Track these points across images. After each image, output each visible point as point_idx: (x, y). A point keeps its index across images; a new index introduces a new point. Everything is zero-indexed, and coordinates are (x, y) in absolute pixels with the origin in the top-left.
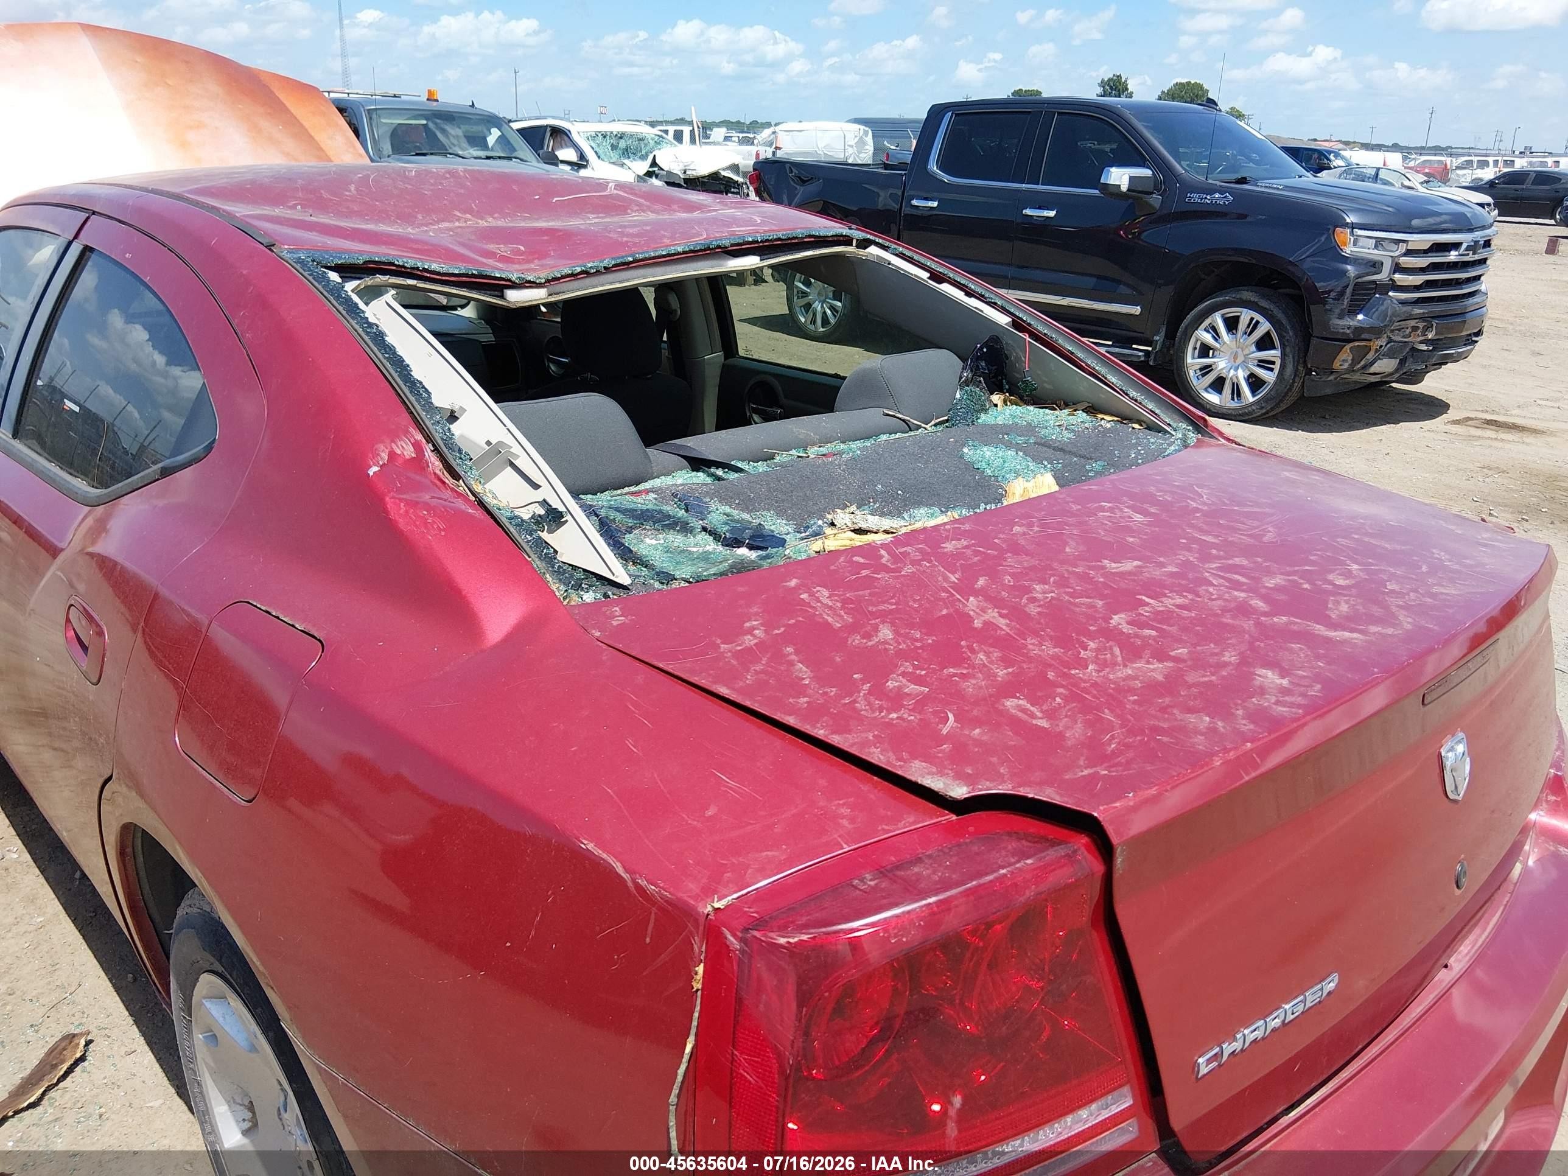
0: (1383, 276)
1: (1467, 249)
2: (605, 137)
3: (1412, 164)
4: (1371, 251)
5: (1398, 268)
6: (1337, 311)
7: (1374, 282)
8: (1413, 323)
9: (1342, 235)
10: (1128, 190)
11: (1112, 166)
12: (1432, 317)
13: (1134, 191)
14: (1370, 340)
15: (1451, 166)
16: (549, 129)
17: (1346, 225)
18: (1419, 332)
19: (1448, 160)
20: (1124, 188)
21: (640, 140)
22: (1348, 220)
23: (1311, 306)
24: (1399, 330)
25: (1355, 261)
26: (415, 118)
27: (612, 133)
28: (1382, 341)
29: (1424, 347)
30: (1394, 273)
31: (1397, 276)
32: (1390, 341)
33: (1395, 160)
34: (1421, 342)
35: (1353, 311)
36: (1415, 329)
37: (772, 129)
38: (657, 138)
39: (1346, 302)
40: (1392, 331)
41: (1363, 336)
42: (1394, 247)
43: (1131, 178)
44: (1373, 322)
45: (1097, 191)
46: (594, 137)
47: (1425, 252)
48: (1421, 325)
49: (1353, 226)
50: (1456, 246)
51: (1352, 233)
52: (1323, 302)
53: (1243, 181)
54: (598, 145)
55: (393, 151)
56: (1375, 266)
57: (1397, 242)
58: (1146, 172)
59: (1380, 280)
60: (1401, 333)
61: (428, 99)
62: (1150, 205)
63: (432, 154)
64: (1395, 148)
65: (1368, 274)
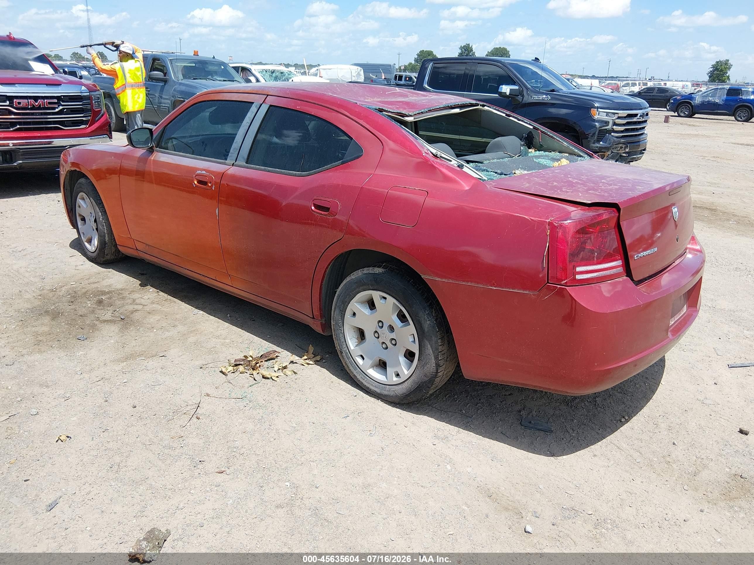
0: (609, 127)
1: (640, 117)
2: (266, 72)
3: (603, 84)
4: (604, 117)
5: (615, 124)
6: (593, 141)
7: (606, 129)
8: (621, 145)
9: (593, 111)
10: (510, 94)
11: (503, 85)
12: (628, 143)
13: (512, 95)
14: (605, 152)
15: (620, 85)
16: (240, 68)
17: (595, 108)
18: (623, 149)
19: (619, 83)
20: (508, 94)
21: (281, 73)
22: (596, 105)
23: (583, 141)
24: (616, 148)
25: (599, 121)
26: (191, 63)
27: (269, 70)
28: (609, 153)
29: (624, 155)
30: (613, 126)
31: (614, 127)
32: (612, 152)
33: (596, 82)
34: (624, 153)
35: (598, 141)
36: (621, 147)
37: (316, 68)
38: (288, 72)
39: (596, 137)
40: (613, 148)
41: (602, 151)
42: (613, 115)
43: (511, 90)
44: (606, 145)
45: (497, 95)
46: (261, 72)
47: (625, 117)
48: (624, 146)
49: (598, 108)
50: (636, 115)
51: (597, 111)
52: (587, 138)
53: (553, 91)
54: (264, 75)
55: (183, 77)
56: (607, 123)
57: (614, 114)
58: (516, 87)
59: (608, 129)
60: (616, 149)
61: (194, 55)
62: (517, 100)
63: (200, 79)
64: (594, 77)
65: (604, 126)
